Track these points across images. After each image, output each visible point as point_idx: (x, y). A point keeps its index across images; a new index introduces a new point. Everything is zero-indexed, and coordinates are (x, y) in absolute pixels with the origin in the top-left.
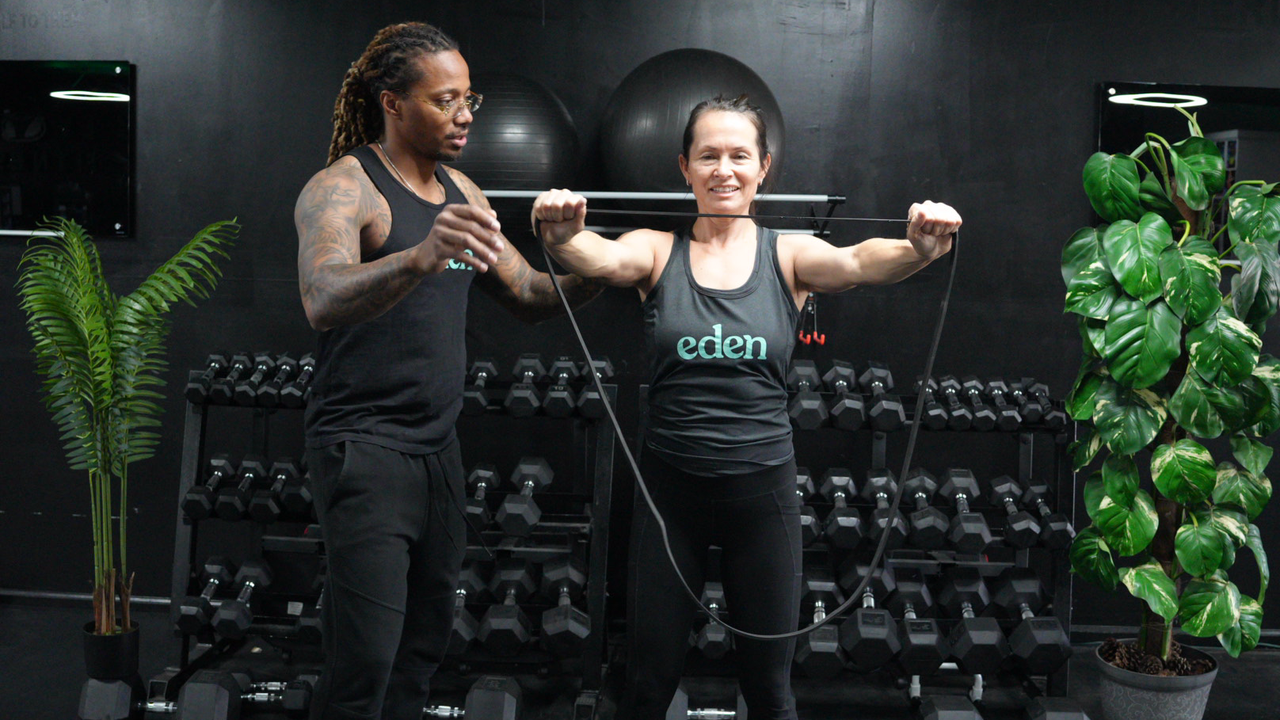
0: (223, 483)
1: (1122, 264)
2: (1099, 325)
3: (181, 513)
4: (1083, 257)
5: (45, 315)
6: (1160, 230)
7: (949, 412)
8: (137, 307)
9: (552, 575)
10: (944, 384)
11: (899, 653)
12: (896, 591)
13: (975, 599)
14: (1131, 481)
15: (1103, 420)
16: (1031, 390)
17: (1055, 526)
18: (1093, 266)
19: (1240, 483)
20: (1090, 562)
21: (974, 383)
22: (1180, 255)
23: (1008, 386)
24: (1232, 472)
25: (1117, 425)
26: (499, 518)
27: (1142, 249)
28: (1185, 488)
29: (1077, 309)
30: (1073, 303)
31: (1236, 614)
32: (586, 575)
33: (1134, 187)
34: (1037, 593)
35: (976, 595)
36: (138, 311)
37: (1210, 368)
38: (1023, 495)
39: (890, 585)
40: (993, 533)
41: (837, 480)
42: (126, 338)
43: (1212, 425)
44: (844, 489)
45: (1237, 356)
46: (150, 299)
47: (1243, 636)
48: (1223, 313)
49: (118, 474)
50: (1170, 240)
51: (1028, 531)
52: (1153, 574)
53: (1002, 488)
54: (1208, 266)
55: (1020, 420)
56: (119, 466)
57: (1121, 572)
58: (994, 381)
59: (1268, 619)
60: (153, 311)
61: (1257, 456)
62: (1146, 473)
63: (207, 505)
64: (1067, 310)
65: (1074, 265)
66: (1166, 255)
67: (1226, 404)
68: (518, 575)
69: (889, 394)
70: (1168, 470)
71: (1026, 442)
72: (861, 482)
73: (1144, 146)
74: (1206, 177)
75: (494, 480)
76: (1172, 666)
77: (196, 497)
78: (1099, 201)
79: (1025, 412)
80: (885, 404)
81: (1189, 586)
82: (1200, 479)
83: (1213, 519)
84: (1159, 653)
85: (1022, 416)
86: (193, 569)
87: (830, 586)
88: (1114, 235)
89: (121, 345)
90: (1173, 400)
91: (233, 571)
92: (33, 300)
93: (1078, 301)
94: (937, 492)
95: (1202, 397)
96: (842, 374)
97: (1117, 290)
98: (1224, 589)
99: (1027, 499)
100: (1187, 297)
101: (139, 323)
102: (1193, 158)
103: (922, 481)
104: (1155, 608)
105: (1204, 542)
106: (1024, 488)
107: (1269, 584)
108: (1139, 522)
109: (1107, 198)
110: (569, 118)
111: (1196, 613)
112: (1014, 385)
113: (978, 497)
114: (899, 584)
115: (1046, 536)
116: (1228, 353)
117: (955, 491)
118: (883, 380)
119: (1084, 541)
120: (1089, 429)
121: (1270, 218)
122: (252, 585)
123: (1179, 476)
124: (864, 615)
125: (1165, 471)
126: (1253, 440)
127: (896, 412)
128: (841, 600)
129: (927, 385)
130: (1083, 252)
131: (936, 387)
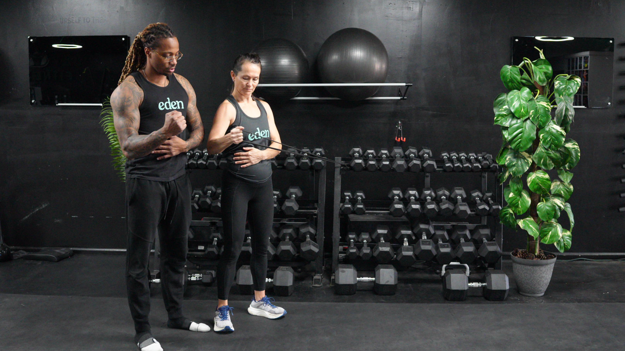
1: (514, 106)
2: (506, 128)
4: (501, 104)
6: (528, 93)
7: (453, 165)
9: (303, 230)
10: (452, 155)
11: (436, 255)
12: (435, 234)
13: (465, 237)
14: (520, 186)
15: (509, 164)
16: (485, 157)
17: (494, 207)
18: (504, 107)
19: (561, 187)
20: (506, 218)
21: (463, 154)
22: (535, 102)
23: (476, 155)
24: (558, 183)
25: (514, 166)
26: (283, 208)
27: (521, 100)
28: (540, 188)
29: (499, 123)
30: (497, 121)
31: (561, 235)
32: (316, 230)
33: (518, 78)
34: (489, 234)
35: (466, 235)
37: (547, 144)
38: (483, 197)
39: (432, 232)
40: (471, 211)
41: (411, 192)
43: (549, 164)
44: (414, 195)
45: (557, 138)
47: (564, 244)
48: (552, 123)
50: (531, 97)
51: (484, 209)
52: (529, 221)
53: (475, 194)
54: (546, 106)
55: (480, 167)
57: (518, 221)
58: (471, 153)
59: (574, 237)
61: (567, 177)
62: (525, 183)
64: (495, 124)
65: (498, 107)
66: (530, 103)
67: (554, 157)
68: (290, 231)
69: (430, 158)
70: (533, 182)
71: (484, 177)
72: (420, 192)
73: (523, 62)
74: (545, 73)
75: (279, 195)
76: (539, 257)
78: (507, 83)
79: (483, 164)
80: (429, 162)
81: (543, 225)
82: (545, 185)
83: (551, 200)
84: (534, 252)
85: (481, 166)
87: (409, 232)
88: (511, 95)
90: (534, 155)
93: (499, 120)
94: (450, 196)
95: (545, 154)
96: (412, 151)
97: (513, 115)
98: (556, 226)
99: (484, 198)
100: (538, 118)
102: (540, 66)
103: (444, 192)
104: (530, 233)
105: (548, 208)
106: (483, 194)
107: (574, 224)
108: (524, 202)
109: (509, 82)
110: (305, 55)
111: (546, 235)
112: (479, 155)
113: (465, 198)
114: (436, 231)
116: (554, 138)
117: (457, 195)
118: (428, 154)
119: (504, 210)
120: (504, 168)
121: (569, 88)
123: (537, 184)
124: (422, 241)
125: (532, 182)
126: (566, 171)
127: (433, 165)
128: (414, 238)
129: (445, 155)
130: (501, 102)
131: (448, 156)
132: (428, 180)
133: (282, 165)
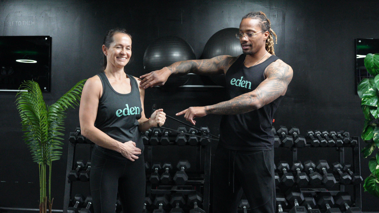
0: (81, 169)
2: (375, 108)
3: (67, 179)
4: (365, 88)
5: (25, 111)
7: (320, 141)
8: (57, 107)
9: (191, 198)
10: (316, 133)
12: (304, 200)
13: (330, 202)
15: (376, 140)
16: (344, 134)
17: (356, 177)
18: (369, 90)
20: (372, 187)
21: (326, 132)
26: (175, 179)
29: (366, 103)
30: (364, 102)
32: (203, 198)
34: (350, 200)
36: (57, 108)
38: (343, 168)
39: (303, 198)
41: (284, 165)
42: (53, 117)
44: (286, 167)
46: (61, 104)
49: (49, 164)
51: (348, 179)
53: (337, 166)
55: (343, 143)
56: (49, 162)
58: (332, 131)
60: (62, 109)
63: (76, 177)
64: (362, 104)
65: (362, 91)
68: (180, 198)
69: (299, 136)
71: (342, 151)
72: (291, 165)
75: (171, 167)
77: (73, 174)
78: (370, 69)
79: (344, 140)
80: (300, 139)
85: (343, 142)
86: (71, 198)
87: (283, 199)
89: (51, 120)
91: (84, 199)
92: (21, 105)
93: (366, 101)
94: (316, 168)
96: (283, 130)
99: (345, 169)
101: (58, 113)
103: (311, 164)
106: (343, 165)
109: (373, 68)
112: (338, 133)
113: (329, 169)
114: (305, 198)
115: (354, 181)
117: (322, 167)
118: (297, 132)
119: (370, 180)
122: (91, 203)
124: (297, 208)
127: (303, 141)
128: (287, 204)
129: (311, 133)
130: (365, 86)
131: (313, 134)
132: (295, 154)
133: (174, 141)
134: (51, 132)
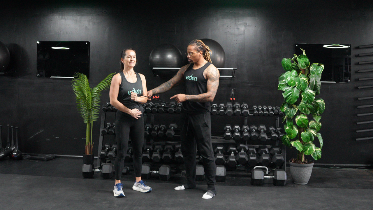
0: (109, 128)
1: (288, 80)
2: (284, 92)
3: (101, 133)
5: (78, 91)
6: (295, 73)
7: (259, 112)
8: (97, 89)
9: (177, 147)
10: (259, 107)
11: (248, 161)
12: (248, 150)
14: (292, 123)
15: (286, 111)
16: (277, 108)
17: (281, 135)
18: (283, 81)
19: (315, 124)
20: (285, 141)
21: (265, 107)
22: (299, 78)
23: (272, 107)
24: (313, 122)
25: (288, 112)
26: (166, 134)
27: (292, 77)
28: (302, 124)
29: (280, 89)
30: (279, 88)
31: (314, 150)
33: (291, 65)
34: (279, 151)
35: (266, 151)
36: (97, 90)
37: (306, 100)
38: (276, 130)
39: (247, 148)
40: (268, 138)
41: (236, 127)
42: (94, 95)
43: (307, 111)
44: (238, 129)
45: (311, 97)
46: (99, 88)
47: (317, 155)
48: (308, 89)
49: (91, 123)
50: (297, 75)
51: (275, 136)
52: (298, 142)
53: (271, 129)
54: (305, 80)
55: (273, 114)
56: (91, 121)
57: (291, 142)
58: (269, 106)
59: (323, 151)
60: (100, 90)
61: (318, 118)
62: (294, 121)
63: (107, 131)
64: (278, 89)
65: (281, 81)
66: (296, 78)
67: (310, 107)
68: (170, 147)
70: (299, 121)
71: (277, 120)
72: (241, 127)
73: (294, 57)
74: (305, 62)
75: (165, 127)
76: (304, 162)
77: (104, 130)
78: (285, 68)
79: (275, 112)
80: (245, 110)
81: (305, 145)
82: (305, 122)
83: (309, 131)
84: (301, 160)
85: (274, 113)
86: (103, 146)
87: (235, 149)
88: (286, 74)
89: (93, 97)
90: (299, 106)
91: (111, 146)
92: (75, 88)
94: (257, 130)
95: (305, 106)
96: (237, 104)
97: (287, 85)
98: (312, 145)
99: (276, 131)
100: (300, 86)
101: (97, 93)
102: (302, 59)
103: (254, 127)
104: (297, 149)
105: (307, 135)
107: (323, 145)
108: (294, 132)
109: (286, 67)
110: (181, 53)
111: (306, 150)
112: (274, 107)
113: (266, 130)
115: (279, 137)
116: (309, 97)
117: (261, 129)
118: (246, 106)
119: (284, 136)
120: (285, 113)
121: (318, 70)
122: (115, 149)
123: (301, 122)
124: (241, 153)
125: (298, 121)
126: (318, 115)
127: (247, 112)
128: (237, 152)
129: (255, 107)
130: (283, 78)
131: (257, 108)
132: (246, 121)
133: (167, 111)
134: (93, 104)
